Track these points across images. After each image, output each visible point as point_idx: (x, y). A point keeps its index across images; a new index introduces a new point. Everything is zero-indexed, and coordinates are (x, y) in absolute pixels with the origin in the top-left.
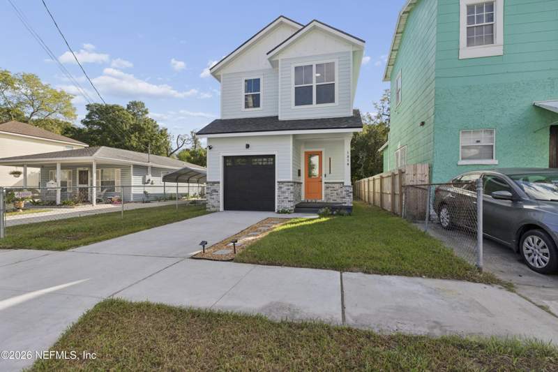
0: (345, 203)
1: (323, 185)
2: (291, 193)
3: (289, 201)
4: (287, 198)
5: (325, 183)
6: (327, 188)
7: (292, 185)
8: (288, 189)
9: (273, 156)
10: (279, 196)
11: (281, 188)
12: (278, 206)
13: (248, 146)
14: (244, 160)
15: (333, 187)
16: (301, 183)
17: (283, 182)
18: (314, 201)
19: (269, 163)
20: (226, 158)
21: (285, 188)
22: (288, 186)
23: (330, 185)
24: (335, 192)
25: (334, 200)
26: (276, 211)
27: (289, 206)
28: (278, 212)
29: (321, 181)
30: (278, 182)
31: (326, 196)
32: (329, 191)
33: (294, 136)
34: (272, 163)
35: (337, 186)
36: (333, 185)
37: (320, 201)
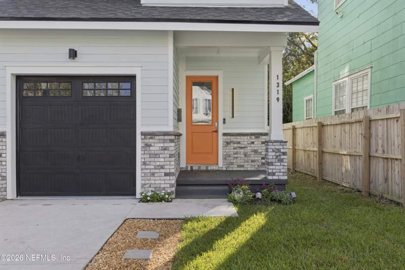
0: (274, 174)
1: (221, 139)
2: (171, 156)
3: (166, 174)
4: (162, 167)
5: (225, 134)
6: (228, 143)
7: (172, 141)
8: (165, 149)
9: (131, 79)
10: (144, 163)
11: (149, 146)
12: (143, 186)
13: (73, 54)
14: (63, 85)
15: (239, 143)
16: (180, 135)
17: (152, 135)
18: (203, 168)
19: (123, 93)
20: (20, 79)
21: (156, 146)
22: (164, 141)
23: (233, 138)
24: (242, 150)
25: (239, 166)
26: (138, 196)
27: (168, 184)
28: (144, 200)
29: (217, 131)
30: (142, 134)
31: (225, 158)
32: (231, 149)
33: (176, 34)
34: (128, 93)
35: (245, 140)
36: (239, 139)
37: (214, 168)
